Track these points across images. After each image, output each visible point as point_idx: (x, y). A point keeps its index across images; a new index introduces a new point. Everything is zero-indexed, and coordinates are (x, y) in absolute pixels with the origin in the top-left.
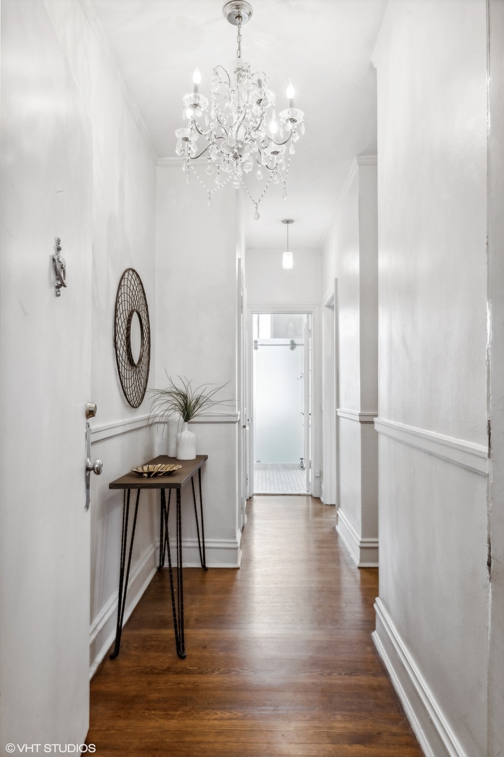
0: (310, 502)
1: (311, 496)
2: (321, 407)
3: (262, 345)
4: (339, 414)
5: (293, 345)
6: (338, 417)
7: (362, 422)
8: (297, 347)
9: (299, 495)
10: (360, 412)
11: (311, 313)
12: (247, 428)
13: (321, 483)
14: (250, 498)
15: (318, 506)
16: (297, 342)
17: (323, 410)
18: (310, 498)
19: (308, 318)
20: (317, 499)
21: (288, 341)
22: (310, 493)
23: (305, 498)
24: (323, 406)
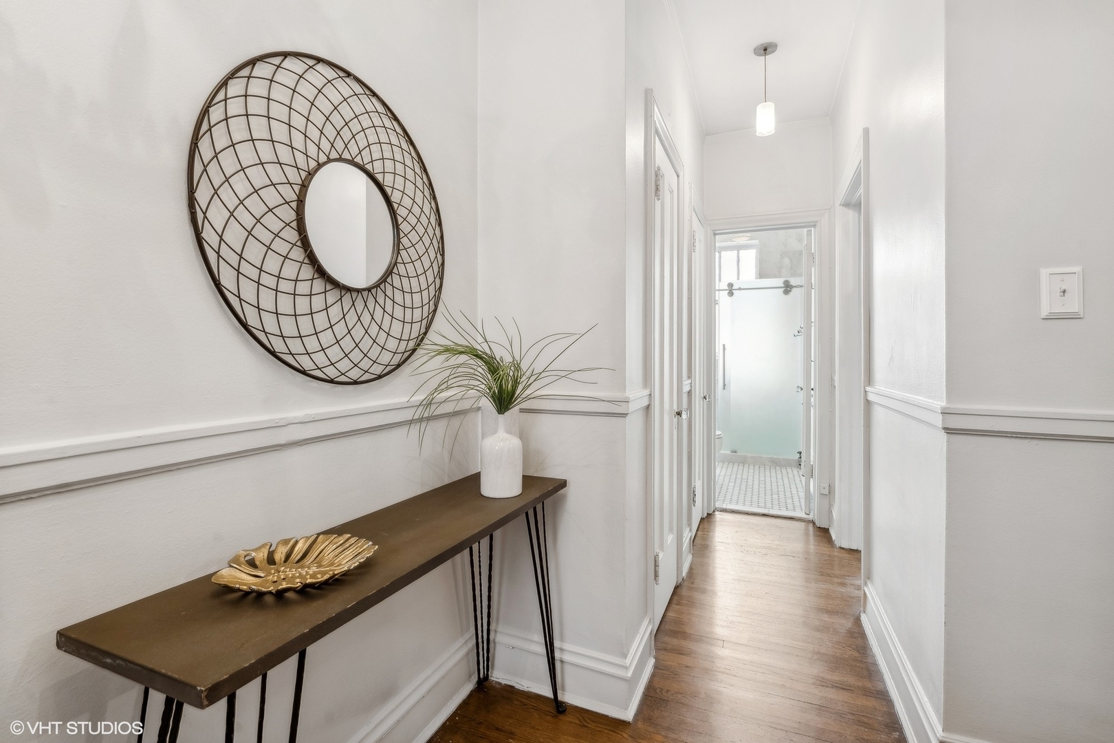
0: (811, 538)
1: (814, 523)
2: (832, 380)
3: (740, 289)
4: (871, 397)
5: (788, 288)
6: (868, 404)
7: (949, 431)
8: (794, 290)
9: (791, 518)
10: (944, 404)
11: (815, 226)
12: (684, 416)
13: (831, 506)
14: (709, 515)
15: (825, 549)
16: (793, 281)
17: (837, 384)
18: (811, 527)
19: (809, 233)
20: (824, 533)
21: (779, 282)
22: (811, 517)
23: (802, 525)
24: (836, 378)
